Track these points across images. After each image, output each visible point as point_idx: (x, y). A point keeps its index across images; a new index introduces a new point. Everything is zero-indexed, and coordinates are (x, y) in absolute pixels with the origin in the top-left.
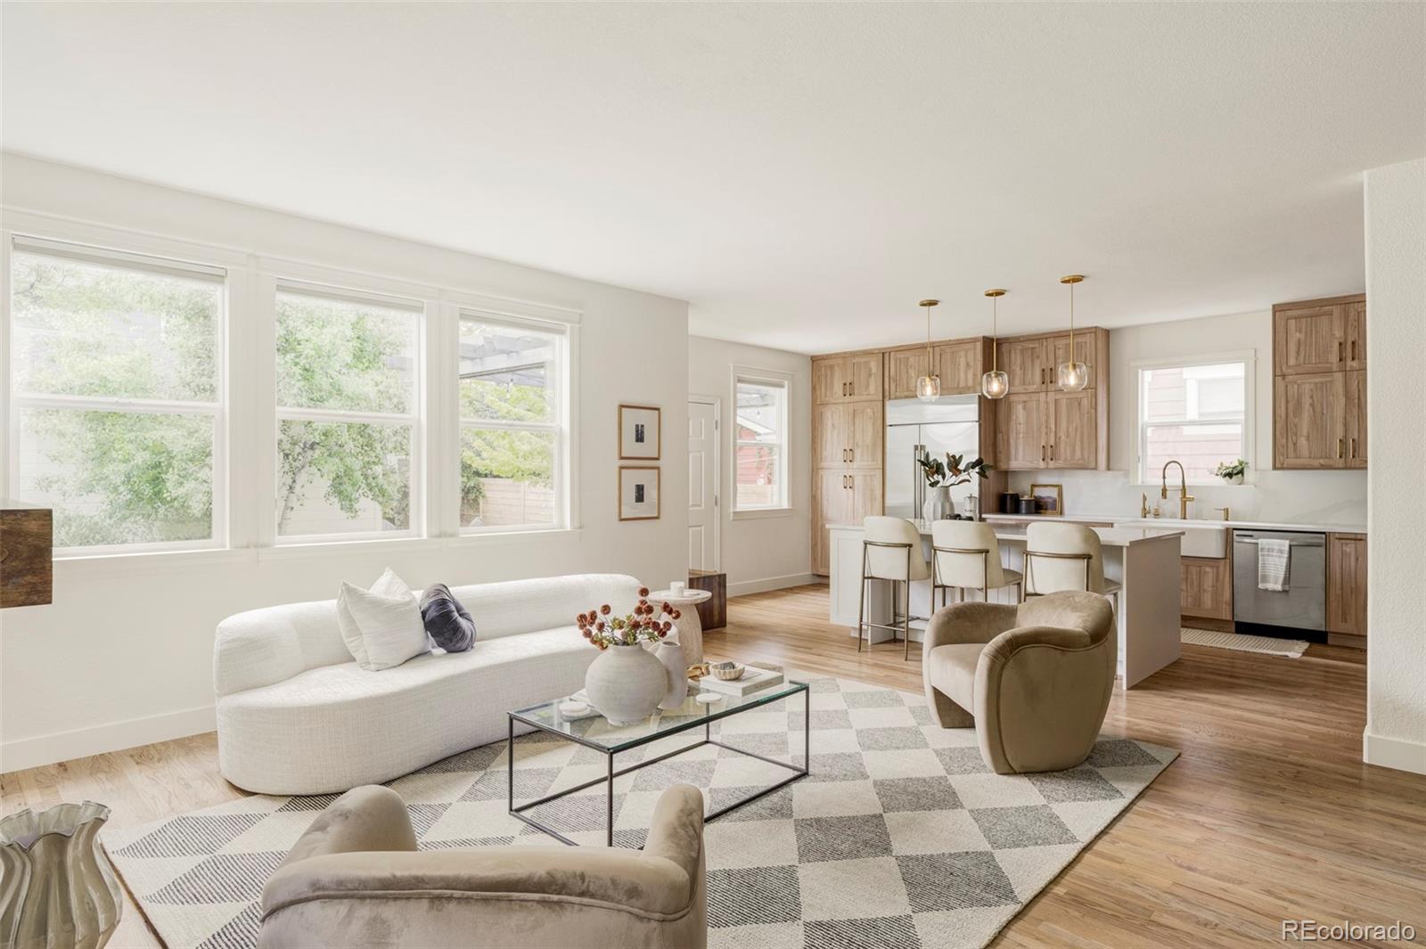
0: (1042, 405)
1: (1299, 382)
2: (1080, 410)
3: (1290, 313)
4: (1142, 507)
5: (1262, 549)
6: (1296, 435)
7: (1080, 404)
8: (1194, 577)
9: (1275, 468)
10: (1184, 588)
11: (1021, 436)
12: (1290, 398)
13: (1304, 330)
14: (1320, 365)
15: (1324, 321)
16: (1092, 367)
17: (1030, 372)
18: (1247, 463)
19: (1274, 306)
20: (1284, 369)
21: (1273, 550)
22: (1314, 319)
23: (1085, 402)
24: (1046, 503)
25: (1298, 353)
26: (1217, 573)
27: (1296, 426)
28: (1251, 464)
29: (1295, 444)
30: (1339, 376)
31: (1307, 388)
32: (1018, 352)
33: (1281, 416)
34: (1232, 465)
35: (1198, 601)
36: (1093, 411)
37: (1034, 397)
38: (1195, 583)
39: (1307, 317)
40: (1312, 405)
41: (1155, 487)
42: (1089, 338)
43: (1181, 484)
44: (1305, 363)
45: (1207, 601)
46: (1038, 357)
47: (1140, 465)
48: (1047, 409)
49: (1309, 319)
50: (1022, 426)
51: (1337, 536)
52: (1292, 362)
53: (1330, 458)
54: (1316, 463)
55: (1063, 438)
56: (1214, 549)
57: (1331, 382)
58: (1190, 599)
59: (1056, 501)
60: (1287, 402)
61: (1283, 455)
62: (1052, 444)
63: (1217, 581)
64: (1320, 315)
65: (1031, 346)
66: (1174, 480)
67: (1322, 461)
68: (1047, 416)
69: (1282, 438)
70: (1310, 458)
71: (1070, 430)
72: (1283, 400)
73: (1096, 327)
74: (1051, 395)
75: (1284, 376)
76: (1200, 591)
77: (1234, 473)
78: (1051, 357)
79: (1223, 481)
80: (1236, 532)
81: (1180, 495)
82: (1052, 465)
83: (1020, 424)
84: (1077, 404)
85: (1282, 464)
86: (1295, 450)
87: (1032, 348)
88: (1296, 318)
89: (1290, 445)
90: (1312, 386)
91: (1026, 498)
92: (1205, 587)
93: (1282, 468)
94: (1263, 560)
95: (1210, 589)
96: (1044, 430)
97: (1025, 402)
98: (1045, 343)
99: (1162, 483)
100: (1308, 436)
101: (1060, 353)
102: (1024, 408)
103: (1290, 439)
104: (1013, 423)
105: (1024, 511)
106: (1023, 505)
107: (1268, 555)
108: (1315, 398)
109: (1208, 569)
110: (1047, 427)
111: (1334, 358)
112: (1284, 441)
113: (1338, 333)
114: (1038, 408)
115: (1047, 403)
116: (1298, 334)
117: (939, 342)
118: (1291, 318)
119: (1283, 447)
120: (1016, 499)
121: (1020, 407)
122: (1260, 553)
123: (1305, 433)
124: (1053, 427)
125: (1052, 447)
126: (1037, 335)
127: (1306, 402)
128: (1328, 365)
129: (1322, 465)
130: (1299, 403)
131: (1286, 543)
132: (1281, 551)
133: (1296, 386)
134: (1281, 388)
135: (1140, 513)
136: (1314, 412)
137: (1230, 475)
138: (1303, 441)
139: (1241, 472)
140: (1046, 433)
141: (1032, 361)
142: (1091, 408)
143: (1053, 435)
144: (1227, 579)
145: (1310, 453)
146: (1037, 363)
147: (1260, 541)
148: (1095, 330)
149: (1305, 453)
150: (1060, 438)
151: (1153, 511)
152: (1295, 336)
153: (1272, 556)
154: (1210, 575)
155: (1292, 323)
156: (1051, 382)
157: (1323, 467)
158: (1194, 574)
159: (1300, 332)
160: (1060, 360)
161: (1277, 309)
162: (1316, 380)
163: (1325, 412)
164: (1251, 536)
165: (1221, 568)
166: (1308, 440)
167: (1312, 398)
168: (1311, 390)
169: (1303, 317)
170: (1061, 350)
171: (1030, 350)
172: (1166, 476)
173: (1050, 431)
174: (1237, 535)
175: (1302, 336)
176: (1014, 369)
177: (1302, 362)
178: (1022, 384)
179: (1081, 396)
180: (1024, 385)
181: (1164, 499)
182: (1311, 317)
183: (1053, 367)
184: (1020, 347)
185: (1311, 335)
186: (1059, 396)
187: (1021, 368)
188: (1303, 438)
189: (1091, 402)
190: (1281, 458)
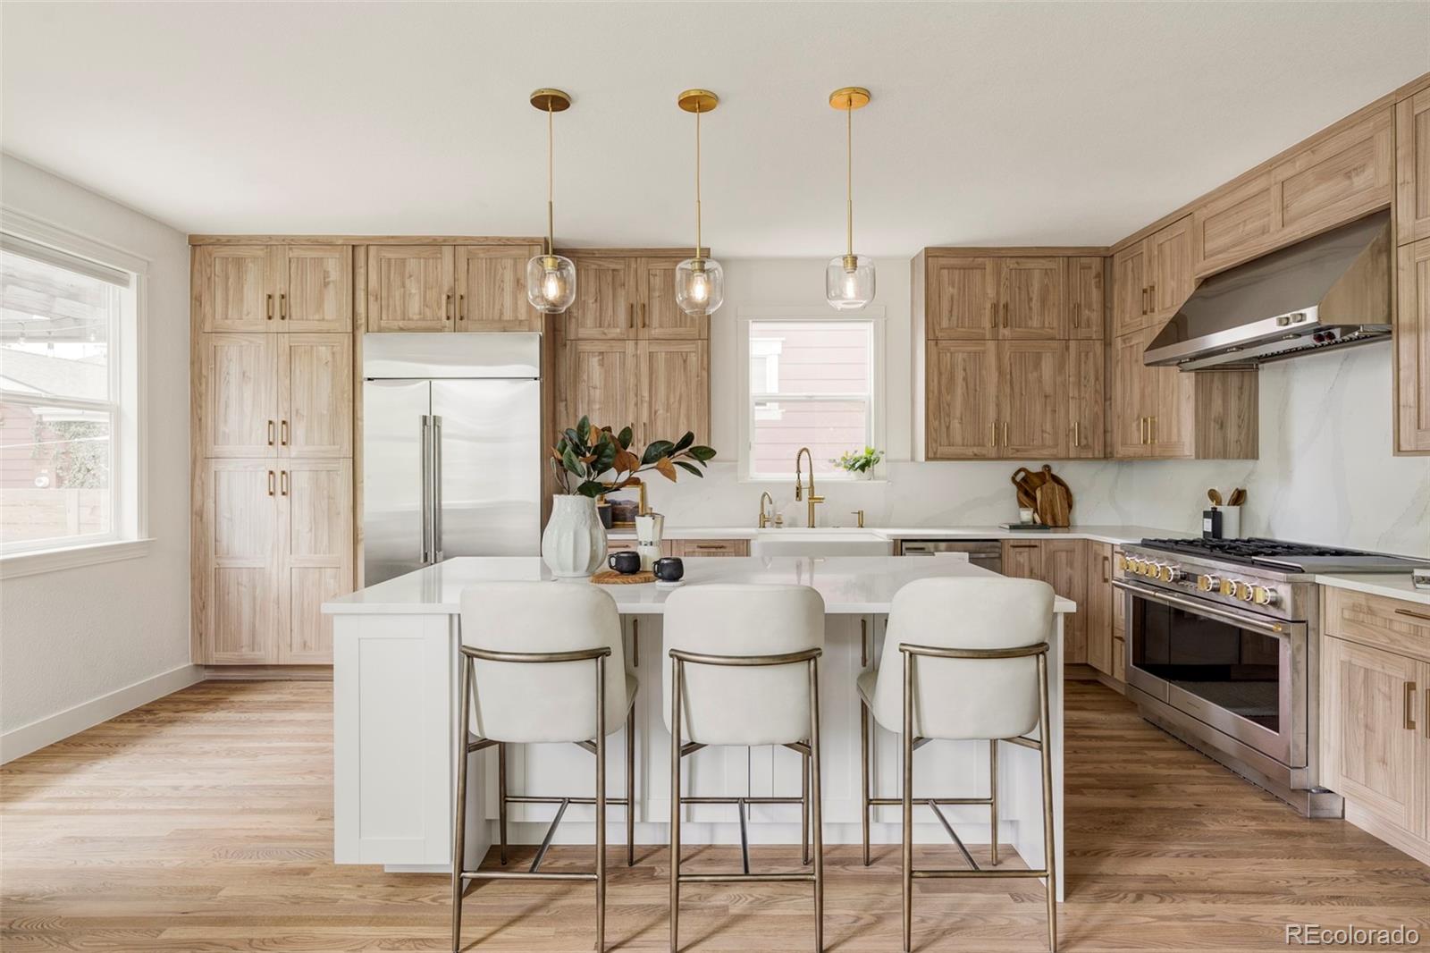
0: (630, 362)
1: (952, 348)
2: (685, 369)
3: (943, 261)
6: (949, 415)
7: (685, 361)
9: (928, 457)
11: (597, 406)
12: (943, 370)
13: (956, 285)
14: (973, 331)
15: (978, 273)
17: (610, 305)
19: (925, 249)
20: (937, 331)
22: (967, 271)
23: (693, 359)
24: (623, 510)
25: (951, 311)
27: (949, 405)
28: (881, 454)
29: (948, 428)
30: (991, 345)
31: (960, 357)
32: (592, 274)
33: (933, 392)
36: (705, 374)
37: (617, 346)
39: (960, 269)
40: (965, 379)
43: (810, 480)
44: (957, 327)
46: (623, 286)
48: (637, 366)
49: (962, 271)
50: (598, 391)
51: (1012, 543)
52: (945, 324)
53: (984, 446)
54: (970, 451)
55: (661, 412)
57: (984, 352)
59: (638, 507)
60: (940, 374)
61: (936, 442)
62: (645, 421)
64: (972, 269)
65: (613, 266)
67: (976, 450)
68: (637, 376)
69: (935, 420)
70: (963, 445)
71: (672, 400)
72: (936, 372)
74: (642, 344)
75: (937, 340)
78: (643, 288)
80: (905, 545)
81: (808, 494)
83: (595, 388)
84: (681, 361)
85: (935, 453)
86: (948, 436)
87: (614, 270)
88: (948, 268)
89: (944, 429)
90: (965, 355)
93: (935, 458)
96: (632, 400)
97: (601, 353)
98: (633, 266)
99: (796, 479)
100: (961, 419)
101: (657, 282)
102: (602, 364)
103: (942, 421)
104: (583, 386)
108: (968, 369)
110: (636, 396)
111: (987, 323)
112: (937, 423)
113: (991, 292)
114: (623, 364)
115: (636, 356)
116: (951, 289)
117: (466, 238)
118: (944, 268)
119: (936, 431)
121: (595, 361)
123: (958, 415)
124: (646, 394)
125: (645, 425)
126: (622, 250)
127: (960, 375)
128: (981, 331)
129: (975, 455)
130: (952, 378)
133: (949, 355)
134: (934, 358)
135: (756, 521)
136: (967, 387)
138: (956, 424)
139: (868, 464)
140: (636, 404)
141: (614, 290)
142: (702, 368)
143: (646, 405)
145: (963, 439)
146: (621, 293)
149: (958, 438)
150: (656, 412)
151: (773, 519)
152: (949, 291)
155: (945, 272)
156: (644, 326)
157: (977, 457)
159: (953, 287)
160: (657, 294)
161: (931, 253)
162: (969, 349)
163: (978, 389)
164: (922, 549)
166: (961, 423)
167: (965, 370)
168: (964, 360)
169: (956, 268)
170: (657, 278)
171: (610, 272)
172: (801, 469)
173: (642, 401)
174: (907, 549)
175: (955, 291)
176: (584, 301)
177: (955, 325)
178: (598, 325)
179: (687, 350)
180: (600, 327)
181: (800, 500)
182: (964, 269)
183: (646, 302)
184: (594, 267)
185: (964, 291)
186: (654, 348)
187: (596, 300)
188: (956, 421)
189: (702, 360)
190: (934, 445)
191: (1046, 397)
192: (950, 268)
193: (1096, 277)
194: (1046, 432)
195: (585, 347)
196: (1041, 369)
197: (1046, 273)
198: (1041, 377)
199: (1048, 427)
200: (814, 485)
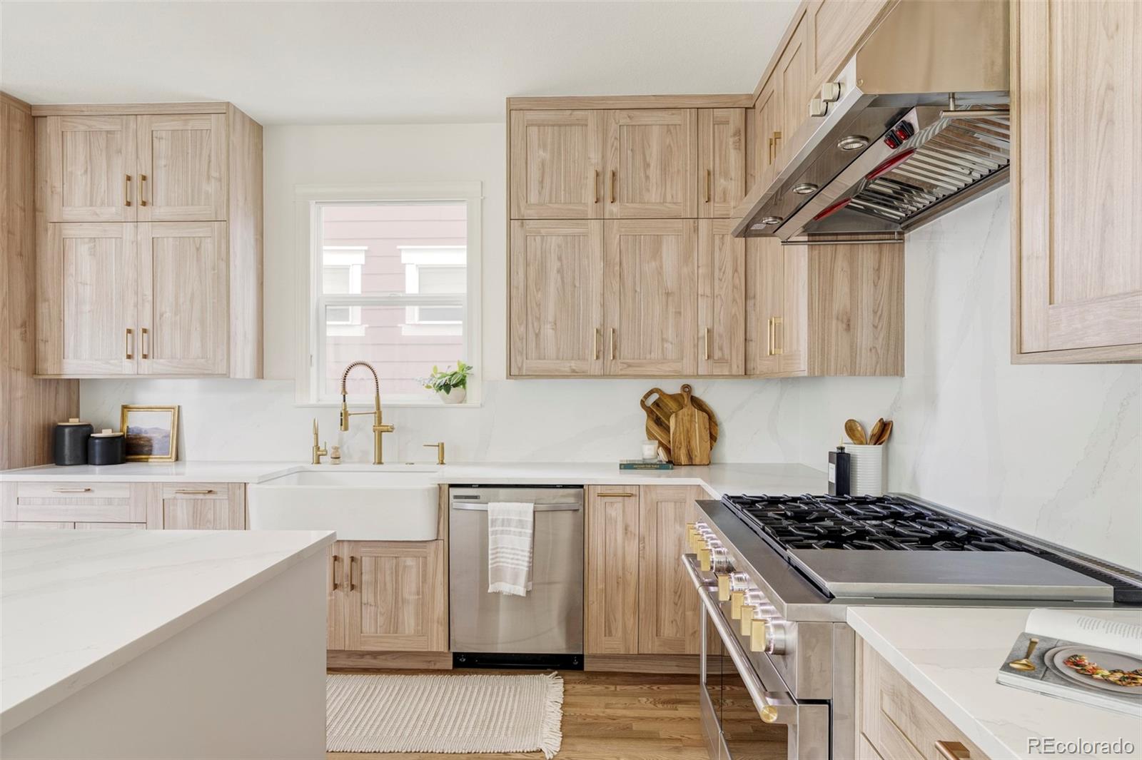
0: (128, 250)
1: (543, 231)
2: (198, 260)
3: (531, 116)
4: (313, 444)
5: (494, 521)
6: (539, 319)
7: (198, 249)
8: (388, 578)
9: (510, 375)
10: (371, 600)
11: (87, 308)
12: (531, 259)
13: (549, 147)
14: (571, 207)
15: (576, 134)
16: (220, 180)
17: (105, 178)
18: (469, 368)
19: (509, 100)
20: (522, 209)
21: (509, 521)
22: (563, 128)
24: (149, 440)
25: (542, 182)
26: (425, 564)
27: (539, 305)
28: (476, 370)
29: (537, 335)
30: (595, 226)
31: (553, 242)
32: (83, 137)
33: (517, 288)
34: (450, 372)
35: (394, 623)
36: (223, 265)
37: (113, 230)
38: (389, 586)
39: (553, 126)
40: (560, 271)
41: (334, 407)
42: (214, 123)
43: (374, 402)
44: (550, 202)
45: (409, 621)
46: (120, 152)
47: (313, 370)
48: (137, 255)
49: (556, 128)
50: (88, 289)
51: (599, 490)
52: (533, 198)
53: (584, 359)
54: (566, 367)
55: (168, 315)
56: (419, 525)
57: (585, 235)
58: (381, 620)
59: (168, 436)
60: (527, 265)
61: (521, 353)
62: (148, 326)
63: (424, 581)
64: (571, 125)
65: (108, 128)
66: (361, 396)
67: (573, 364)
68: (137, 270)
69: (520, 325)
70: (558, 358)
71: (181, 301)
72: (521, 260)
73: (229, 103)
74: (143, 227)
75: (522, 220)
76: (396, 602)
77: (453, 384)
78: (145, 155)
79: (438, 398)
80: (454, 491)
81: (371, 420)
82: (146, 367)
83: (84, 284)
84: (194, 250)
85: (520, 369)
86: (538, 345)
87: (109, 131)
88: (538, 126)
89: (532, 336)
90: (560, 240)
91: (107, 433)
92: (406, 596)
93: (520, 376)
94: (495, 542)
95: (413, 598)
96: (131, 298)
97: (93, 240)
98: (132, 126)
99: (341, 402)
100: (555, 324)
101: (163, 147)
102: (93, 253)
103: (530, 326)
104: (70, 282)
105: (97, 461)
106: (97, 450)
107: (502, 532)
108: (564, 260)
109: (410, 562)
110: (137, 293)
111: (590, 198)
112: (522, 329)
113: (595, 157)
114: (120, 253)
115: (136, 243)
116: (541, 152)
118: (532, 125)
119: (521, 339)
120: (85, 435)
121: (84, 249)
122: (490, 529)
123: (551, 318)
124: (149, 292)
125: (145, 331)
126: (118, 108)
127: (553, 265)
128: (581, 207)
129: (574, 371)
130: (542, 270)
131: (530, 507)
132: (521, 523)
133: (538, 239)
134: (518, 243)
135: (309, 455)
136: (563, 281)
137: (447, 387)
138: (548, 331)
139: (462, 382)
140: (136, 305)
141: (109, 158)
142: (219, 258)
143: (148, 307)
144: (440, 578)
145: (558, 350)
146: (118, 161)
147: (492, 507)
148: (226, 110)
149: (551, 350)
150: (161, 315)
151: (330, 451)
152: (538, 156)
153: (509, 533)
154: (414, 571)
155: (533, 131)
156: (145, 205)
157: (575, 374)
158: (388, 572)
159: (545, 149)
160: (163, 162)
161: (515, 106)
162: (565, 231)
163: (577, 285)
164: (476, 497)
165: (431, 559)
166: (555, 329)
167: (560, 259)
168: (559, 246)
169: (548, 125)
170: (163, 142)
171: (104, 135)
172: (347, 390)
173: (143, 300)
174: (456, 497)
175: (547, 156)
176: (71, 173)
177: (547, 199)
178: (88, 203)
179: (201, 235)
180: (91, 205)
181: (346, 429)
182: (560, 126)
183: (149, 174)
184: (83, 128)
185: (559, 153)
186: (160, 231)
187: (86, 171)
188: (549, 326)
189: (220, 247)
190: (519, 358)
191: (668, 294)
192: (540, 125)
193: (735, 135)
194: (667, 341)
195: (70, 231)
196: (661, 258)
197: (669, 131)
198: (661, 267)
199: (670, 334)
200: (381, 409)
